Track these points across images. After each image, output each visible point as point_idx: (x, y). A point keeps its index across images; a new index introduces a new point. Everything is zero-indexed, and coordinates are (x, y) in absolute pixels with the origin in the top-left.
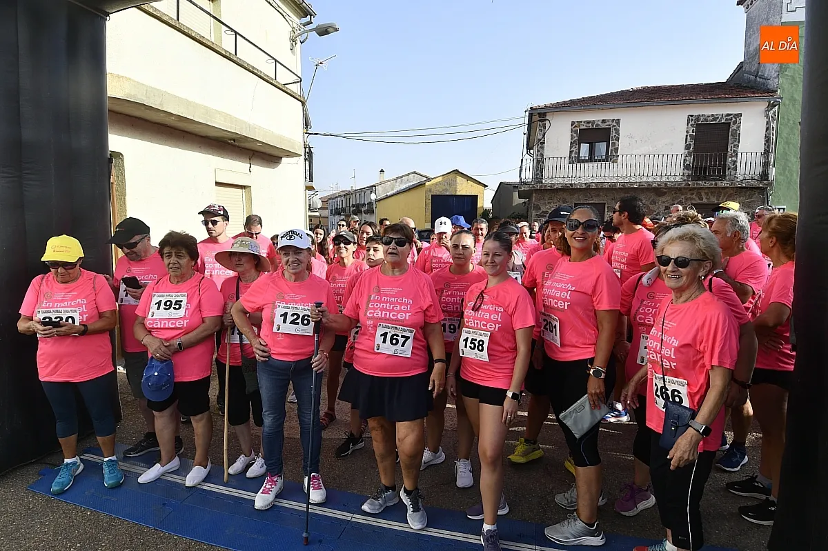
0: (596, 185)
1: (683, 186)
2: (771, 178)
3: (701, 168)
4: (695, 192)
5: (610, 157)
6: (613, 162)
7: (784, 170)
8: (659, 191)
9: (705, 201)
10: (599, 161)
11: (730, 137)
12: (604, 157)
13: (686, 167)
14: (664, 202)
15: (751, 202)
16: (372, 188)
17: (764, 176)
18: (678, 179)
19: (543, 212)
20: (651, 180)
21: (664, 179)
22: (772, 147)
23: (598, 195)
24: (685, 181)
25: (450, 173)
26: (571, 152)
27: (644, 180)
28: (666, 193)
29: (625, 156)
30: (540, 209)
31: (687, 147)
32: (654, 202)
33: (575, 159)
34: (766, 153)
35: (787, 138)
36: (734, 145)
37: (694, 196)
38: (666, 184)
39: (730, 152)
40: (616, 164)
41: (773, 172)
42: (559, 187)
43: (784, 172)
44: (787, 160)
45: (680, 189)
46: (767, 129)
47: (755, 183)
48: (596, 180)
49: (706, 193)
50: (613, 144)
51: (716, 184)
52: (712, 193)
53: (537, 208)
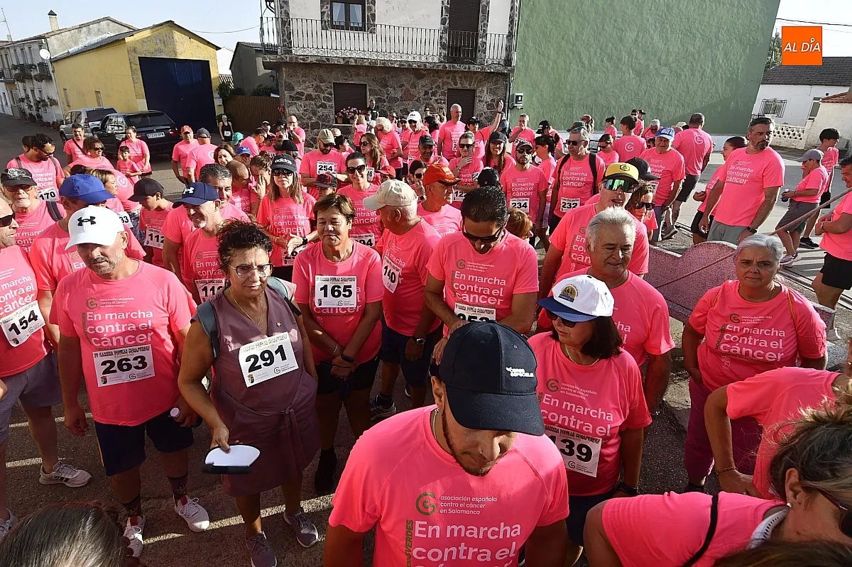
0: (356, 61)
1: (440, 68)
2: (514, 64)
3: (456, 48)
4: (451, 76)
5: (367, 25)
6: (371, 32)
7: (523, 55)
8: (417, 72)
9: (459, 86)
10: (356, 29)
11: (481, 14)
12: (360, 25)
13: (443, 46)
14: (423, 86)
15: (496, 88)
16: (40, 40)
17: (508, 61)
18: (436, 60)
19: (298, 93)
20: (410, 59)
21: (423, 60)
22: (515, 28)
23: (358, 75)
24: (441, 62)
25: (161, 25)
26: (322, 13)
27: (404, 58)
28: (424, 76)
29: (383, 26)
30: (293, 89)
31: (443, 22)
32: (414, 86)
33: (329, 24)
34: (510, 36)
35: (527, 20)
36: (484, 24)
37: (450, 80)
38: (425, 65)
39: (481, 32)
40: (374, 35)
41: (515, 57)
42: (314, 60)
43: (523, 58)
44: (526, 44)
45: (437, 72)
46: (512, 8)
47: (500, 69)
48: (354, 55)
49: (461, 78)
50: (370, 9)
51: (469, 68)
52: (465, 77)
53: (291, 88)
